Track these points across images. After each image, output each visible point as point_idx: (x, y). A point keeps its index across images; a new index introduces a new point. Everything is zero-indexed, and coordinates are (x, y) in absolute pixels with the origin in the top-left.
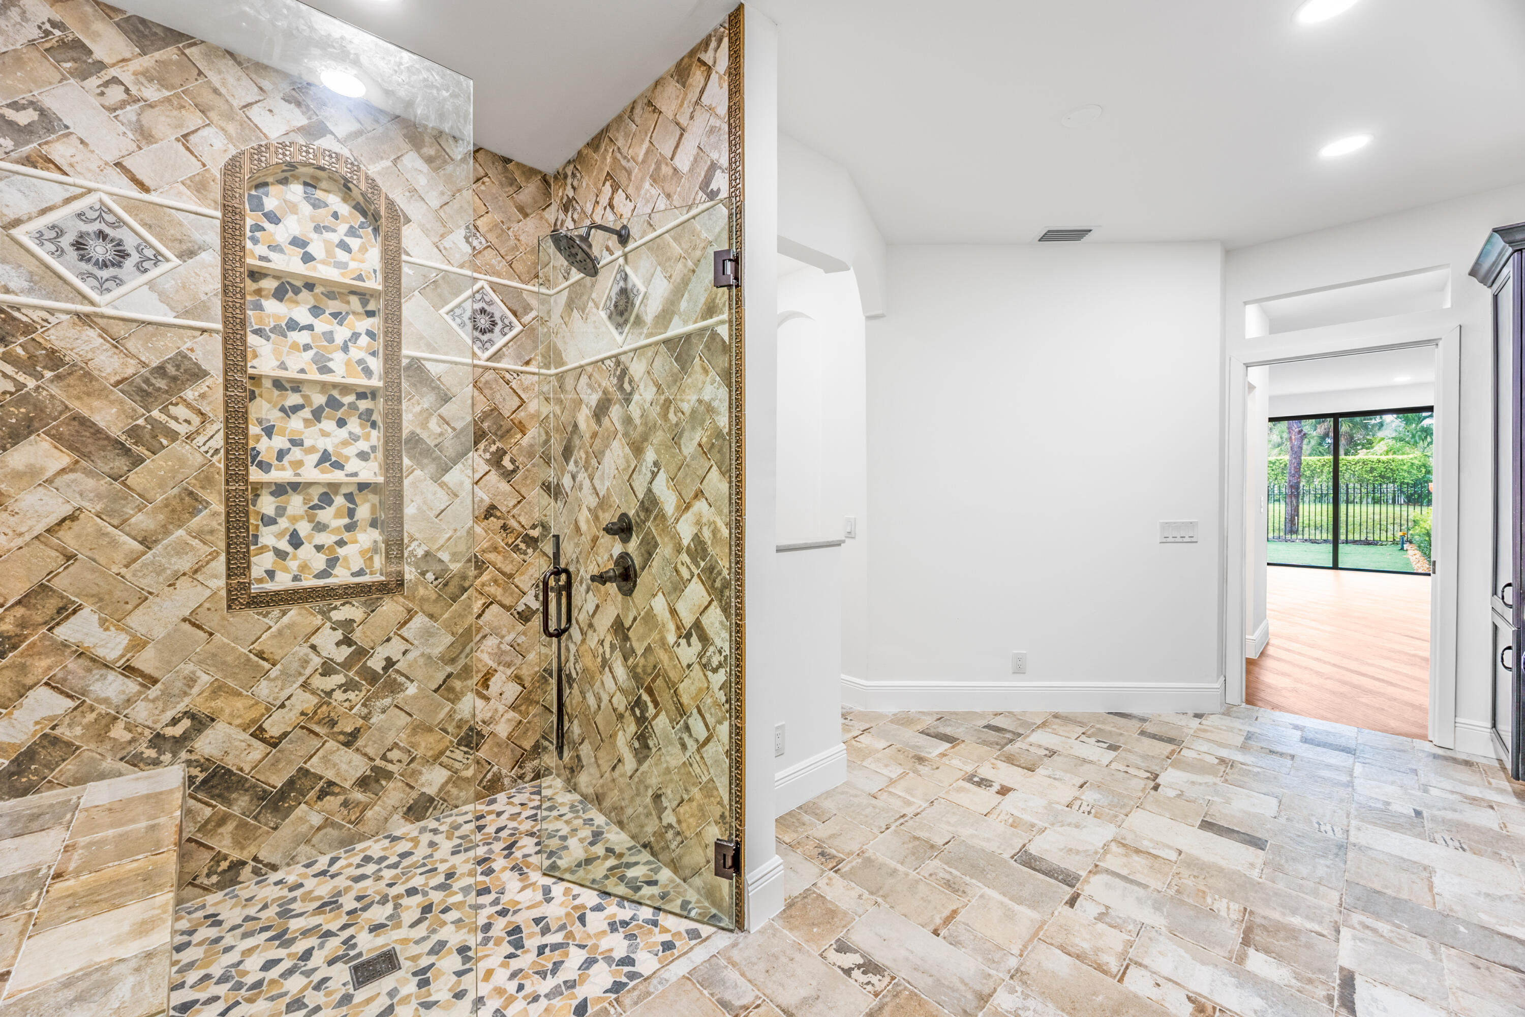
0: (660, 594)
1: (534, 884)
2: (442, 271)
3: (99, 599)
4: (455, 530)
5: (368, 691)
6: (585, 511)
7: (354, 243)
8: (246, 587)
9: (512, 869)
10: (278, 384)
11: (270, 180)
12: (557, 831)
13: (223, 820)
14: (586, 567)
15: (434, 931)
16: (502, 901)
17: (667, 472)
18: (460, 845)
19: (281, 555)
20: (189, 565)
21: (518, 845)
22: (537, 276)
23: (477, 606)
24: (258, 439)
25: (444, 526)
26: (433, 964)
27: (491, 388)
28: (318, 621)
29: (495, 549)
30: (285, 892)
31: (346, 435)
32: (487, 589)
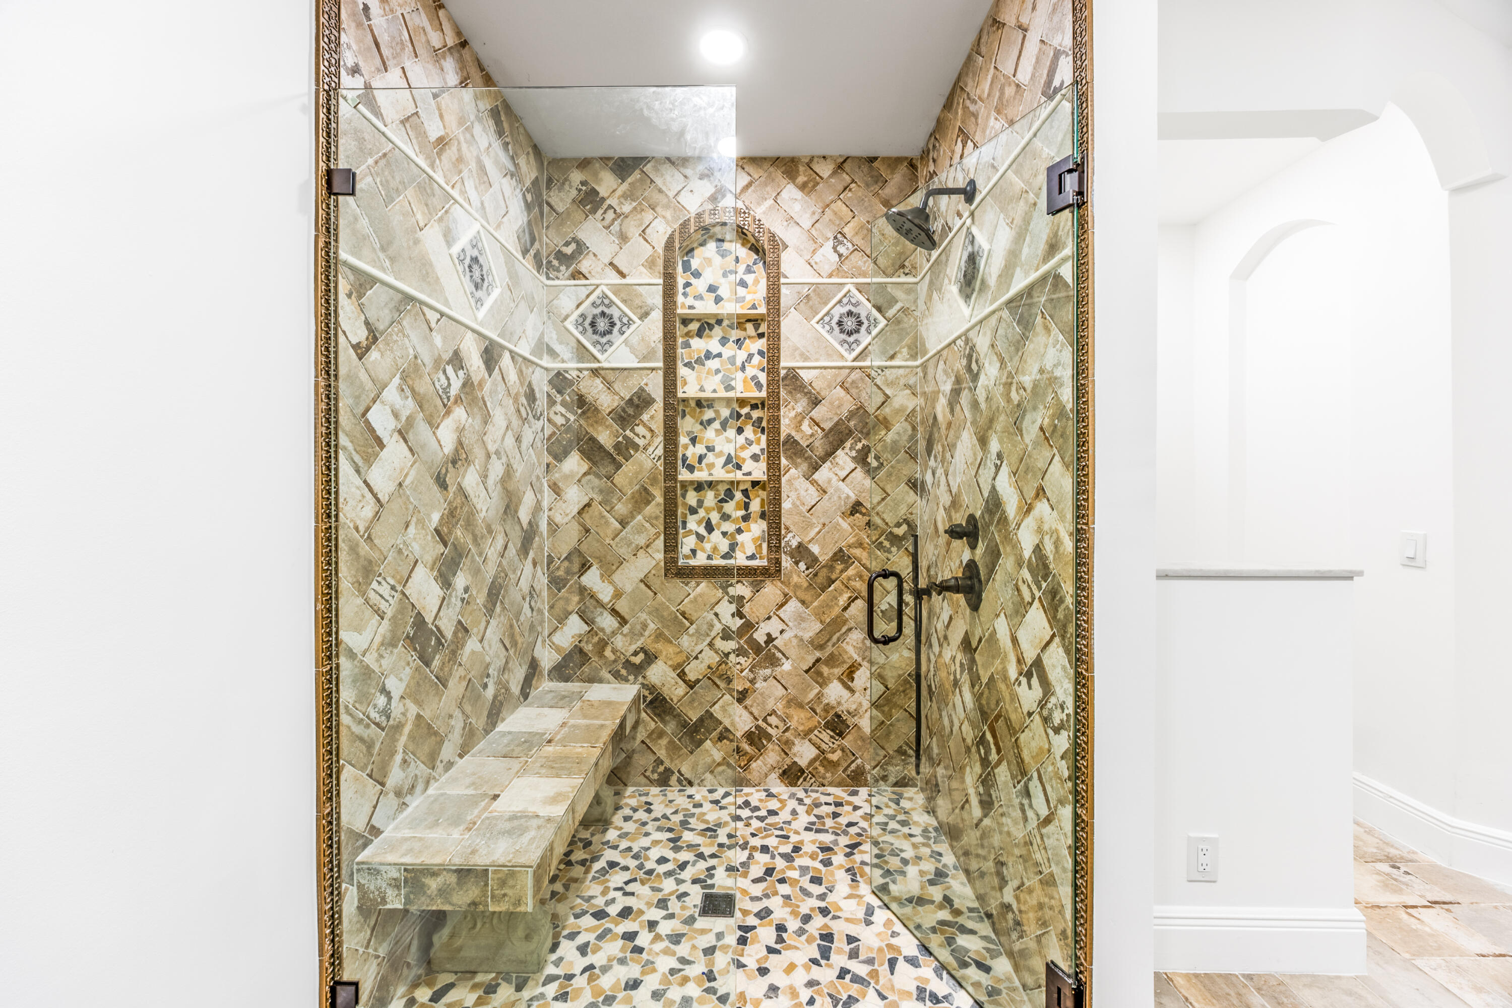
0: (1002, 615)
1: (860, 897)
2: (813, 284)
3: (600, 560)
4: (824, 525)
5: (754, 659)
6: (942, 511)
7: (749, 279)
8: (675, 561)
9: (848, 870)
10: (699, 403)
11: (695, 245)
12: (902, 851)
13: (661, 734)
14: (943, 572)
15: (767, 896)
16: (828, 900)
17: (1010, 465)
18: (813, 824)
19: (700, 538)
20: (644, 541)
21: (861, 848)
22: (903, 266)
23: (843, 600)
24: (686, 447)
25: (814, 521)
26: (754, 928)
27: (857, 387)
28: (720, 593)
29: (860, 545)
30: (690, 806)
31: (743, 441)
32: (853, 583)
